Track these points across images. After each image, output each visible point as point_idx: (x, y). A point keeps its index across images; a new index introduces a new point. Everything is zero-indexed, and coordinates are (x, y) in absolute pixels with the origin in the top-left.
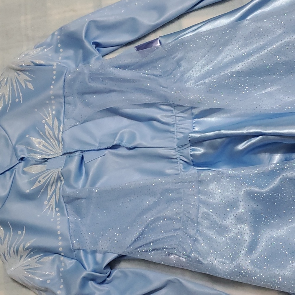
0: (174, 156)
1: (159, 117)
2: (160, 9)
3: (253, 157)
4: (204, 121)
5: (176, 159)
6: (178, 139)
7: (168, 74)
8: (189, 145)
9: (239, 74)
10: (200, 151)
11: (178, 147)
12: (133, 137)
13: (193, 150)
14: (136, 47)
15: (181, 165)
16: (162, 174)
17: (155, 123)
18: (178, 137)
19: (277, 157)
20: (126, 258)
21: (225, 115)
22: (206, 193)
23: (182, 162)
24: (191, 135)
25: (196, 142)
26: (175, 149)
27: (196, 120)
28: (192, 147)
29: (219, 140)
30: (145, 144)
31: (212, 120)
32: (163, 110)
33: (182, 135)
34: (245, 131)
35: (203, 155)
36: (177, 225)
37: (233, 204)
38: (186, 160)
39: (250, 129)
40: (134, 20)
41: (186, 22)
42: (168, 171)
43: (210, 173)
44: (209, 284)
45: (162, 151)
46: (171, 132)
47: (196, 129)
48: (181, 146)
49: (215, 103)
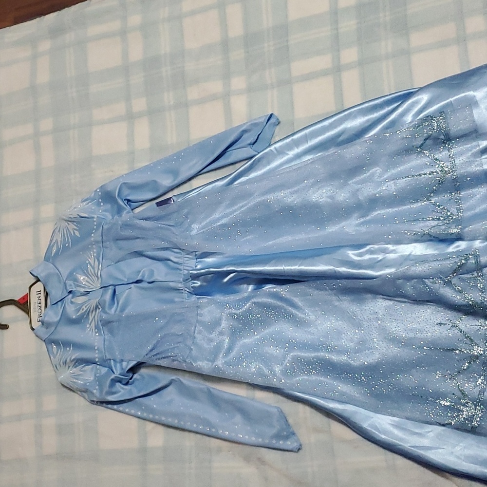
0: (181, 287)
1: (172, 258)
2: (175, 173)
3: (236, 287)
4: (204, 261)
5: (182, 290)
6: (184, 275)
7: (179, 225)
8: (191, 279)
9: (223, 225)
10: (197, 283)
11: (184, 281)
12: (152, 273)
13: (194, 283)
14: (157, 203)
15: (185, 295)
16: (172, 301)
17: (169, 262)
18: (185, 273)
19: (251, 287)
20: (144, 364)
21: (219, 257)
22: (201, 315)
23: (186, 292)
24: (191, 272)
25: (195, 277)
26: (181, 283)
27: (199, 260)
28: (193, 281)
29: (210, 276)
30: (160, 279)
31: (209, 260)
32: (175, 252)
33: (186, 272)
34: (225, 269)
35: (200, 286)
36: (180, 339)
37: (217, 323)
38: (188, 290)
39: (228, 268)
40: (155, 182)
41: (196, 183)
42: (176, 300)
43: (204, 300)
44: (202, 382)
45: (172, 284)
46: (180, 270)
47: (199, 267)
48: (185, 280)
49: (208, 248)
